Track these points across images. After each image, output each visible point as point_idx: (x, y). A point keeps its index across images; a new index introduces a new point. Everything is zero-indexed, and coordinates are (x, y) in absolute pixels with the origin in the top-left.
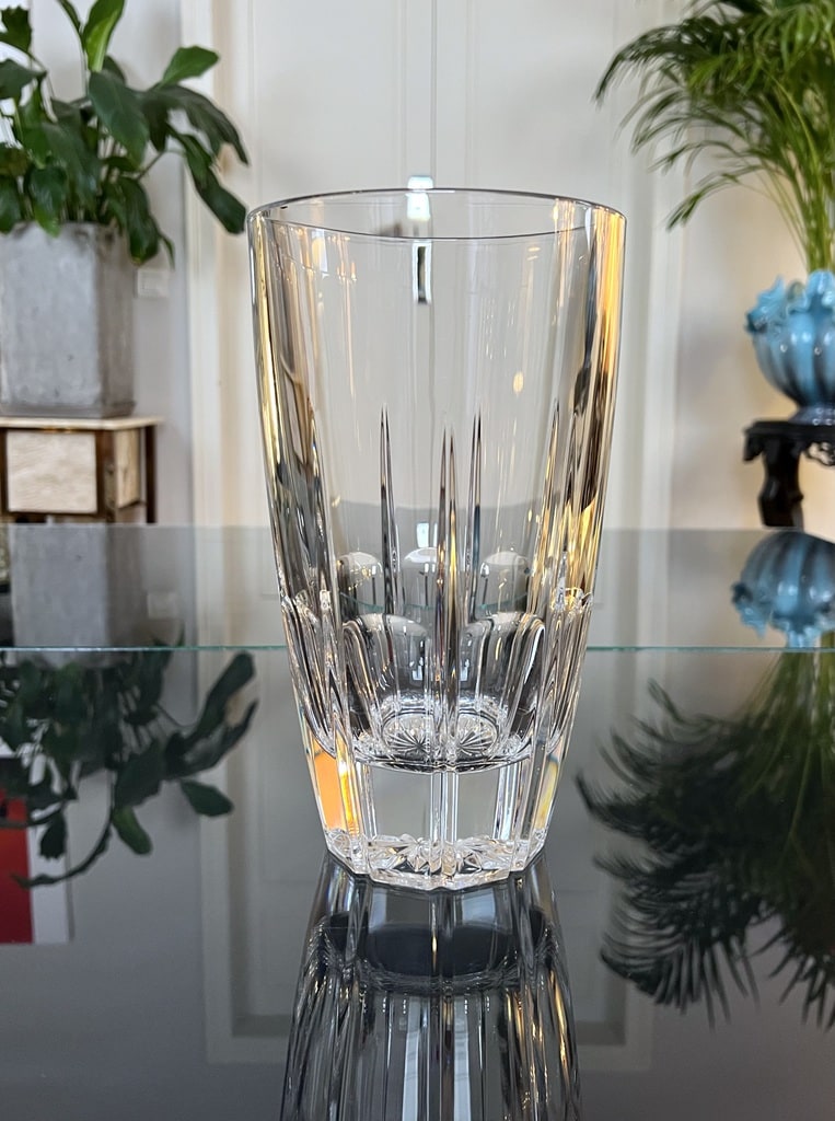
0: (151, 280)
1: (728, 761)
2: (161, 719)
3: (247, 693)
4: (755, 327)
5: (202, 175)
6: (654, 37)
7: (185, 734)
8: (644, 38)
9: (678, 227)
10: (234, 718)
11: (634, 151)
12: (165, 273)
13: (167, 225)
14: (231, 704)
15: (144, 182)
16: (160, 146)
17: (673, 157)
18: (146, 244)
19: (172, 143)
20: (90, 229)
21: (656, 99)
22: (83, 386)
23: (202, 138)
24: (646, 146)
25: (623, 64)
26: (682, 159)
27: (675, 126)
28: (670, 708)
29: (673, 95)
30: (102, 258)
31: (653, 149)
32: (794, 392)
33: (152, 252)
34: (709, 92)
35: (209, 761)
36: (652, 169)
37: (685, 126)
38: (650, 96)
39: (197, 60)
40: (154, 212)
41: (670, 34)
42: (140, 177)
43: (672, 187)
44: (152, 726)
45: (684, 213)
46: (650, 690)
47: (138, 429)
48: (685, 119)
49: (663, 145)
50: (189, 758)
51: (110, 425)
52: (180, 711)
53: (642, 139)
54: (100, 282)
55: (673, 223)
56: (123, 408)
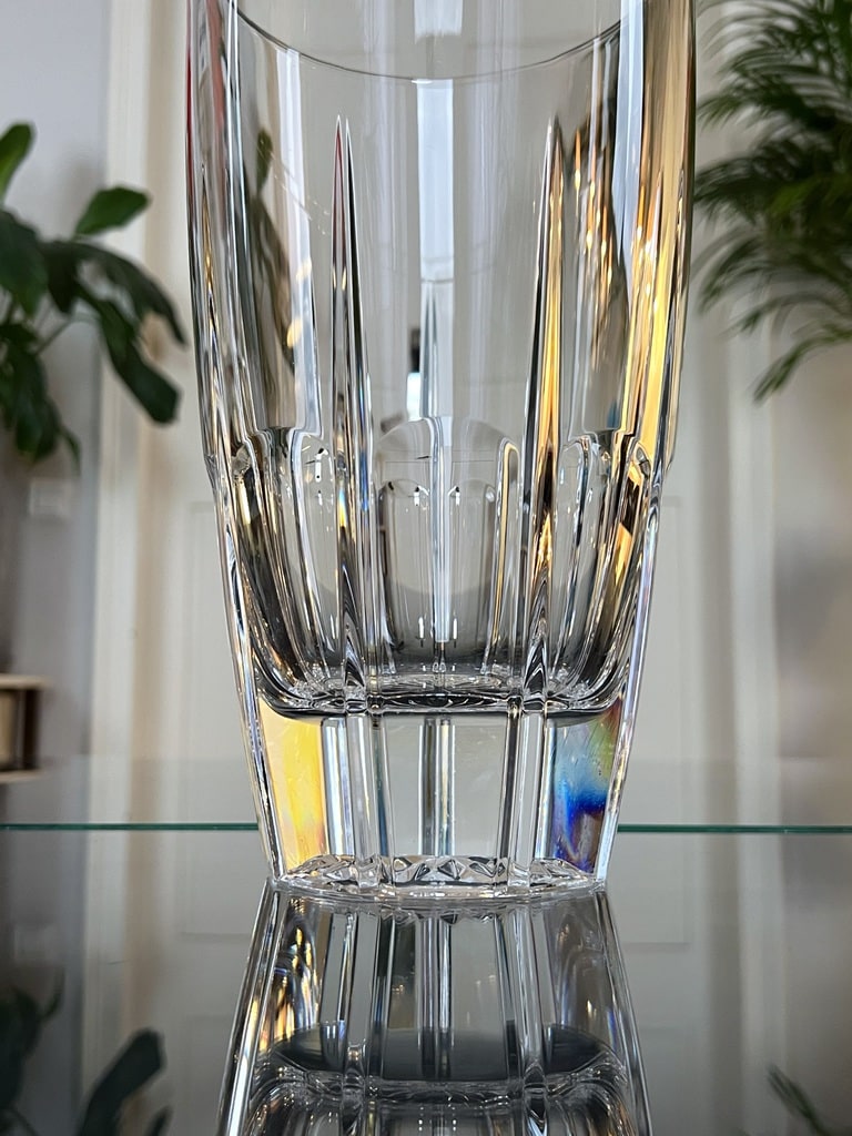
0: (47, 494)
3: (157, 1091)
5: (119, 345)
6: (719, 174)
9: (770, 400)
11: (703, 308)
12: (68, 486)
13: (73, 419)
14: (127, 1109)
15: (44, 356)
16: (64, 306)
17: (753, 319)
18: (38, 435)
19: (81, 308)
21: (725, 251)
23: (125, 303)
24: (718, 305)
26: (766, 323)
27: (757, 278)
28: (808, 1114)
29: (749, 242)
31: (726, 310)
33: (45, 448)
34: (799, 232)
36: (725, 336)
37: (768, 279)
38: (719, 243)
39: (119, 205)
40: (53, 391)
41: (740, 171)
42: (40, 350)
43: (759, 350)
45: (776, 379)
46: (775, 1087)
47: (13, 691)
48: (769, 269)
49: (738, 303)
55: (760, 396)
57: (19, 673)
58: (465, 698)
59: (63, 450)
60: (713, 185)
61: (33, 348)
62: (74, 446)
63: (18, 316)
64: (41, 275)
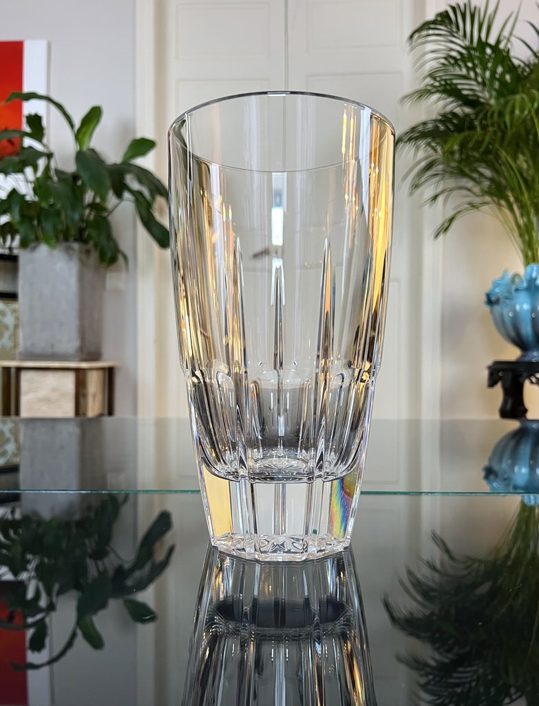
0: (114, 280)
1: (485, 588)
2: (112, 556)
3: (169, 538)
4: (491, 301)
5: (144, 213)
6: (421, 128)
7: (127, 566)
8: (413, 129)
9: (441, 237)
10: (160, 556)
11: (411, 194)
12: (123, 275)
13: (124, 245)
14: (157, 546)
15: (110, 218)
16: (119, 195)
17: (435, 198)
18: (109, 255)
19: (127, 195)
20: (76, 246)
21: (423, 164)
22: (69, 341)
23: (146, 192)
24: (418, 191)
25: (402, 144)
26: (441, 199)
27: (437, 179)
29: (433, 161)
30: (83, 264)
31: (422, 194)
32: (519, 342)
33: (113, 260)
34: (457, 156)
35: (142, 585)
36: (422, 206)
37: (442, 179)
38: (419, 162)
39: (143, 146)
40: (115, 235)
41: (430, 126)
42: (108, 215)
43: (437, 213)
44: (106, 560)
45: (445, 228)
47: (103, 369)
48: (442, 174)
49: (428, 190)
50: (129, 582)
51: (84, 365)
52: (124, 551)
53: (416, 186)
54: (81, 278)
55: (437, 236)
56: (95, 356)
57: (105, 360)
58: (290, 478)
59: (121, 260)
60: (419, 132)
61: (105, 214)
62: (125, 257)
63: (98, 200)
64: (108, 183)
